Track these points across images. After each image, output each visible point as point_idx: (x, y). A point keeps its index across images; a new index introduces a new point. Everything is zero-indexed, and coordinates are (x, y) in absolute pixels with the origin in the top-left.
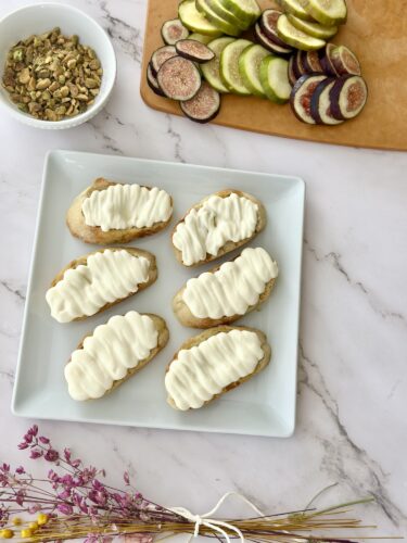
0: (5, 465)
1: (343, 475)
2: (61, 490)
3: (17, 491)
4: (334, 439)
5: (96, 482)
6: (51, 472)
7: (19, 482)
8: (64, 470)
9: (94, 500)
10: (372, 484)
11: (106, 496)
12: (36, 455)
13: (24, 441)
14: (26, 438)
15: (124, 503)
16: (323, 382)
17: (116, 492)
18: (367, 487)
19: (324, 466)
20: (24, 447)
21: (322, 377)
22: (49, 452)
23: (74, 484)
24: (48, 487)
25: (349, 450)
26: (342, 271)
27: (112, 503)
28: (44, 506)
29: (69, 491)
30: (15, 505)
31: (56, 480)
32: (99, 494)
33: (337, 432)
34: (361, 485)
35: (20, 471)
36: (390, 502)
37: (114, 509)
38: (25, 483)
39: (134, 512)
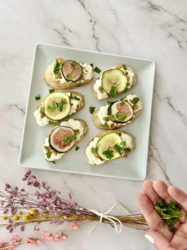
0: (16, 187)
3: (21, 199)
5: (57, 196)
6: (37, 191)
7: (22, 195)
8: (42, 191)
9: (56, 205)
11: (61, 203)
12: (30, 184)
13: (25, 177)
14: (26, 176)
15: (69, 206)
16: (159, 156)
17: (65, 201)
20: (24, 180)
21: (159, 154)
22: (36, 182)
23: (47, 197)
24: (35, 197)
26: (171, 106)
27: (63, 206)
28: (33, 206)
29: (45, 200)
30: (20, 205)
31: (39, 195)
32: (58, 202)
33: (165, 178)
35: (23, 190)
37: (65, 209)
38: (25, 196)
39: (73, 211)
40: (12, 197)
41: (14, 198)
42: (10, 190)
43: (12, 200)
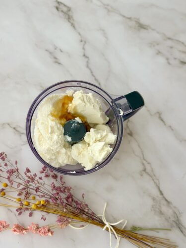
0: (35, 174)
1: (161, 213)
2: (55, 192)
3: (37, 186)
4: (157, 197)
5: (70, 193)
6: (53, 183)
7: (39, 183)
8: (57, 184)
9: (67, 201)
10: (174, 217)
11: (72, 200)
12: (47, 176)
16: (152, 171)
17: (77, 200)
18: (172, 219)
19: (153, 209)
21: (152, 169)
23: (61, 191)
24: (50, 189)
25: (164, 202)
26: (162, 120)
27: (74, 204)
28: (46, 196)
29: (58, 194)
30: (34, 192)
31: (54, 187)
32: (70, 199)
33: (158, 193)
34: (170, 218)
35: (41, 178)
36: (182, 225)
37: (74, 208)
38: (41, 184)
39: (82, 211)
40: (28, 182)
41: (30, 183)
42: (28, 174)
43: (28, 185)
